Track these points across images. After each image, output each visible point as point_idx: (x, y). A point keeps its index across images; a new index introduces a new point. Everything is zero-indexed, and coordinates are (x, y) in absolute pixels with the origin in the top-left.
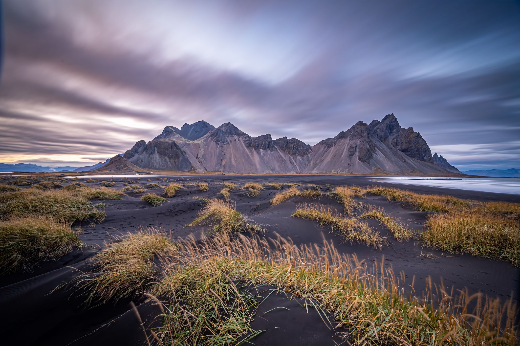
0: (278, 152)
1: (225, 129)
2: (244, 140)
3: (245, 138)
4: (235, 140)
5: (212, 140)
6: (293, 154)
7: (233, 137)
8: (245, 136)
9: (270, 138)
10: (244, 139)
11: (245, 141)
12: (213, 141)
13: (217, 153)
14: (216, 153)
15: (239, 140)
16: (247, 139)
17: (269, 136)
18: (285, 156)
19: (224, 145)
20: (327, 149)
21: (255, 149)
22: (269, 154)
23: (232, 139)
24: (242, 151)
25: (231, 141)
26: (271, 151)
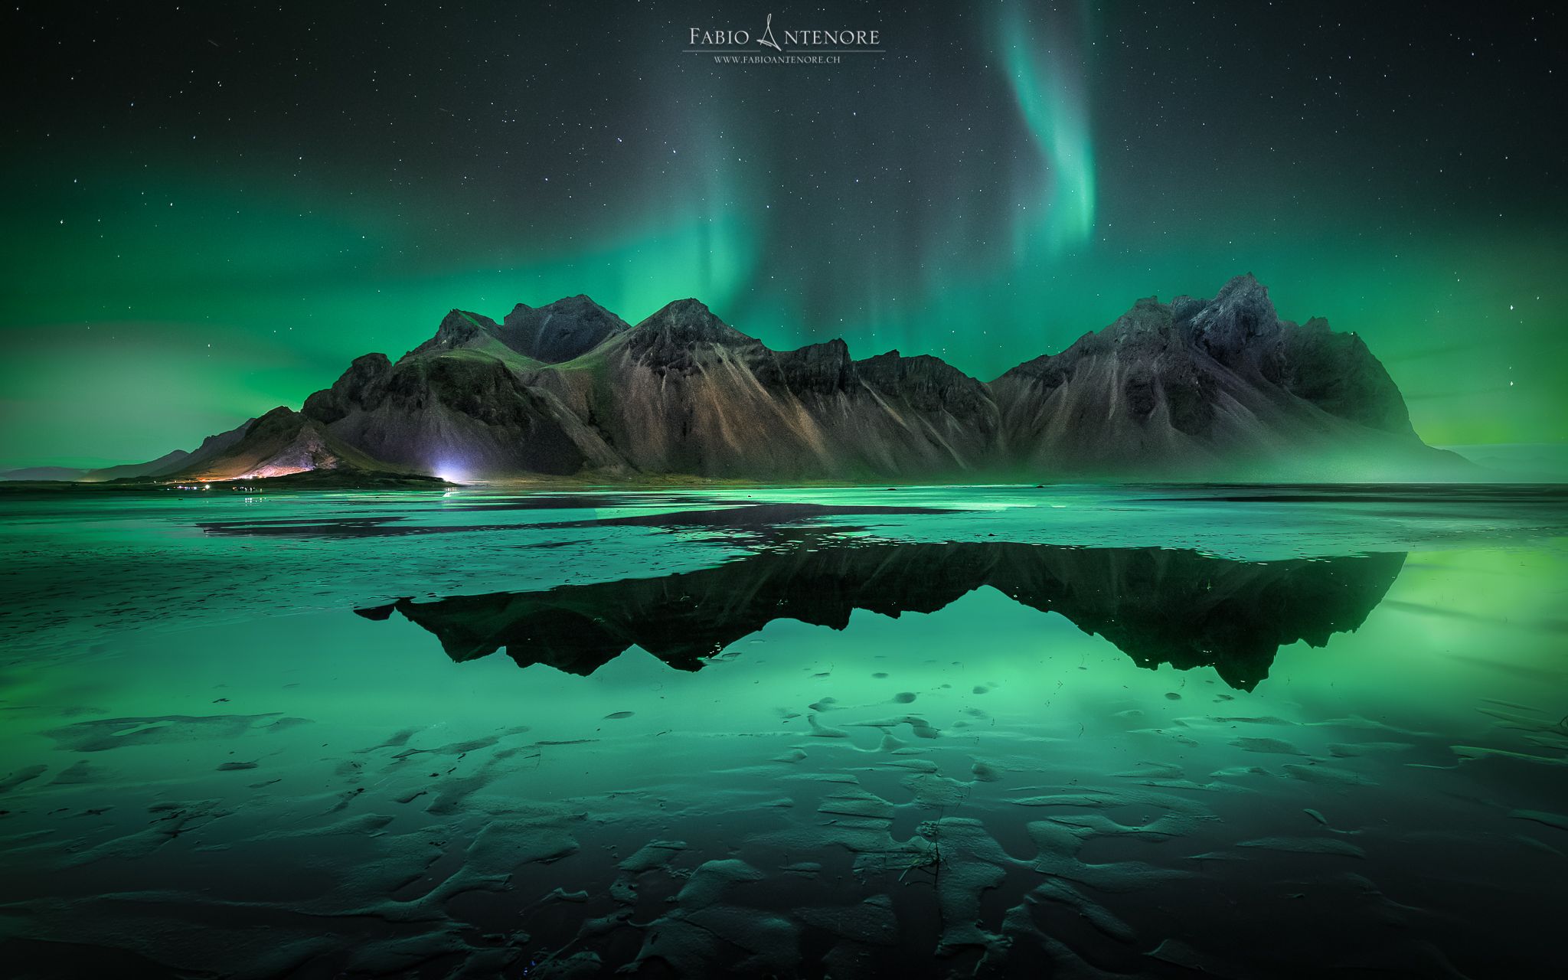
0: (877, 403)
1: (678, 320)
2: (749, 362)
3: (753, 352)
4: (720, 361)
5: (637, 359)
6: (930, 410)
7: (711, 348)
8: (752, 347)
9: (846, 354)
10: (748, 358)
11: (753, 366)
12: (642, 364)
13: (662, 407)
14: (659, 406)
15: (732, 361)
16: (760, 357)
17: (840, 348)
18: (904, 417)
19: (685, 376)
20: (1043, 394)
21: (796, 393)
22: (846, 409)
23: (706, 355)
24: (752, 399)
25: (705, 365)
26: (851, 399)
